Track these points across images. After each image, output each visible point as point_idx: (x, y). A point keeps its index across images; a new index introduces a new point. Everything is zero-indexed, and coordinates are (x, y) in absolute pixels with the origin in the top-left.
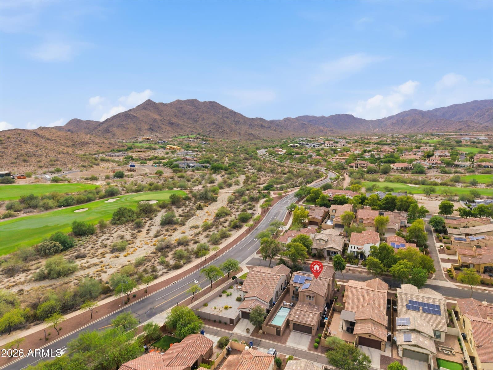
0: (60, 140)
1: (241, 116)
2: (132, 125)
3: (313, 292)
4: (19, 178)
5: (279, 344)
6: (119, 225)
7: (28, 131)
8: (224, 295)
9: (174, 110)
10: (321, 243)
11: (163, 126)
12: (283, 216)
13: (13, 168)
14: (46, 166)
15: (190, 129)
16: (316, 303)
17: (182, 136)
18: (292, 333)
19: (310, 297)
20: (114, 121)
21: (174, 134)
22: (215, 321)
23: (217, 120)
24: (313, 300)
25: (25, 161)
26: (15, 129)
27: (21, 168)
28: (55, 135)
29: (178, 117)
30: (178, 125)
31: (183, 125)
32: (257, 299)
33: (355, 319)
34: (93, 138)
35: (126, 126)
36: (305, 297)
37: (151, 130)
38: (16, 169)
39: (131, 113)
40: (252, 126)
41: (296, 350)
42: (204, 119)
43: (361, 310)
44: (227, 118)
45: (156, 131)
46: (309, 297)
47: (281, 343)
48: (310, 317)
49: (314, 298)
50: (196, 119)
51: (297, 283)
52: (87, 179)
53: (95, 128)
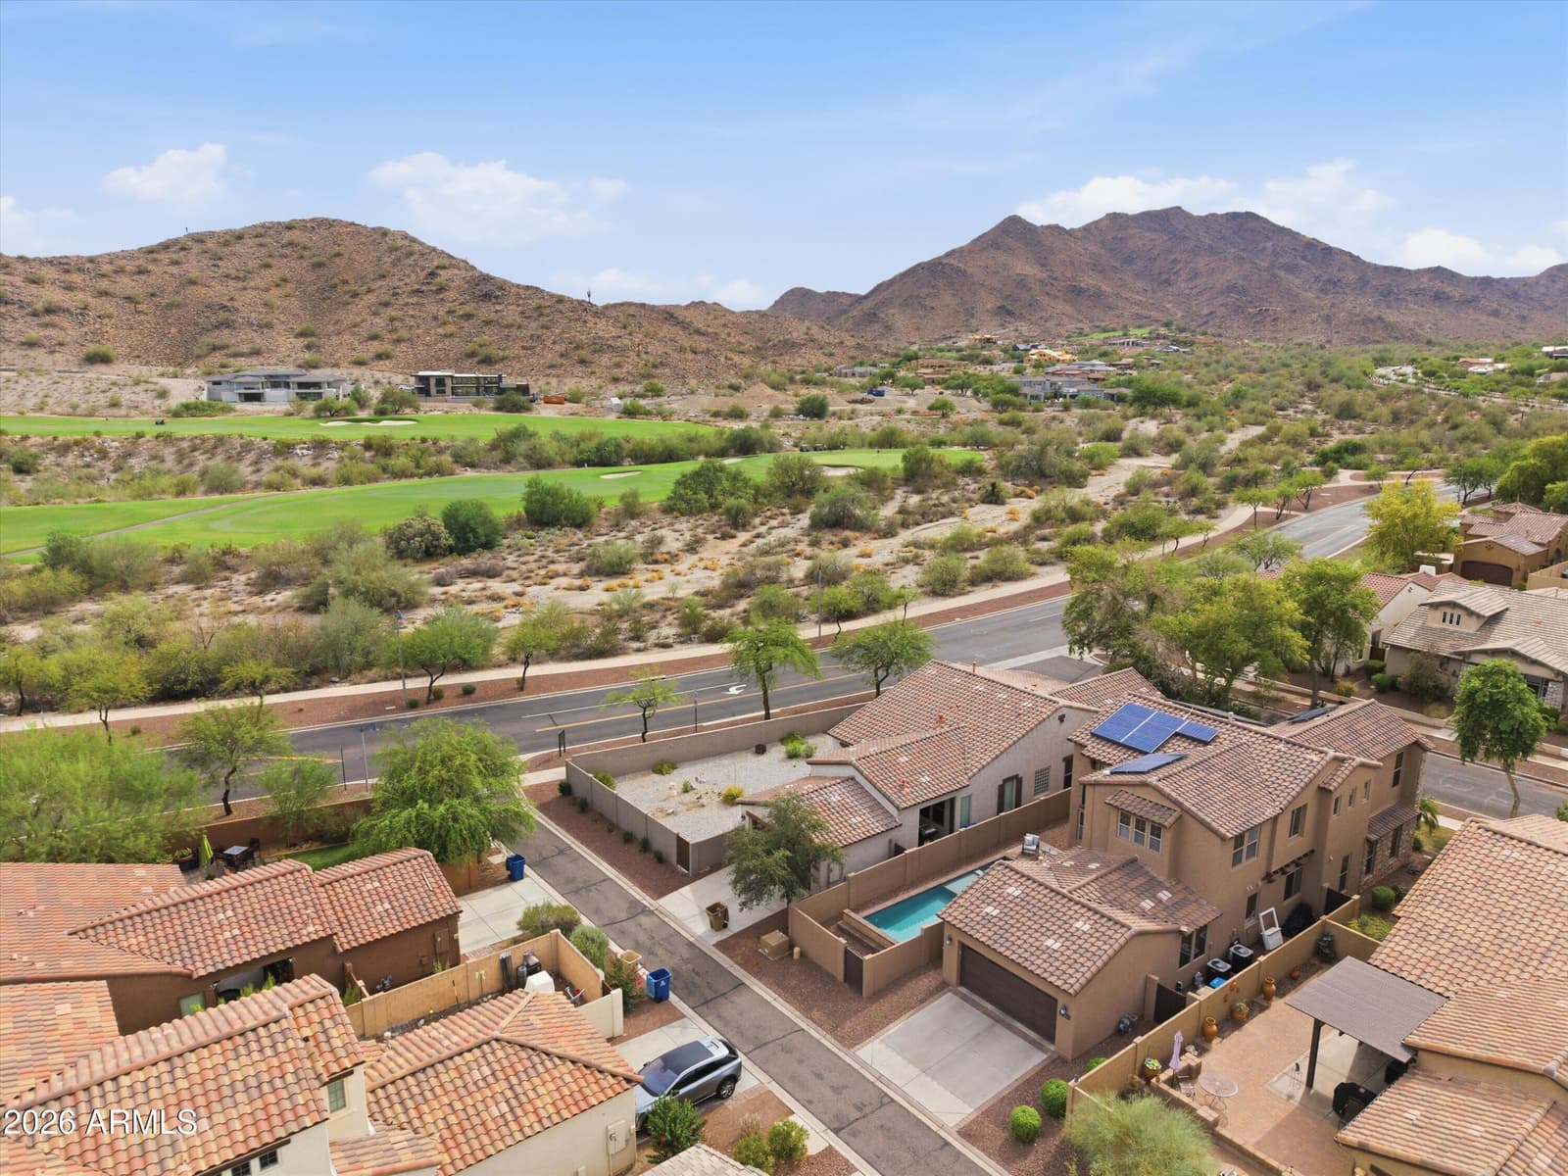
0: (729, 334)
1: (1349, 262)
2: (949, 300)
3: (1168, 797)
4: (548, 401)
5: (816, 1033)
6: (683, 515)
7: (653, 308)
8: (777, 752)
9: (1093, 248)
10: (1453, 627)
11: (1045, 300)
12: (1343, 542)
13: (550, 379)
14: (631, 378)
15: (1137, 309)
16: (1176, 871)
17: (1105, 331)
18: (945, 1002)
19: (1141, 824)
20: (896, 287)
21: (1080, 325)
22: (628, 838)
23: (1245, 277)
24: (1155, 846)
25: (582, 362)
26: (622, 304)
27: (567, 380)
28: (717, 322)
29: (1102, 271)
30: (1097, 296)
31: (1117, 295)
32: (859, 778)
33: (1415, 1040)
34: (815, 331)
35: (928, 303)
36: (1115, 817)
37: (1005, 312)
38: (554, 381)
39: (951, 261)
40: (1391, 298)
41: (885, 1101)
42: (1196, 275)
43: (1502, 994)
44: (1290, 269)
45: (1021, 317)
46: (1133, 822)
47: (833, 1031)
48: (1069, 935)
49: (1166, 839)
50: (1166, 276)
51: (1114, 743)
52: (716, 414)
53: (844, 312)
